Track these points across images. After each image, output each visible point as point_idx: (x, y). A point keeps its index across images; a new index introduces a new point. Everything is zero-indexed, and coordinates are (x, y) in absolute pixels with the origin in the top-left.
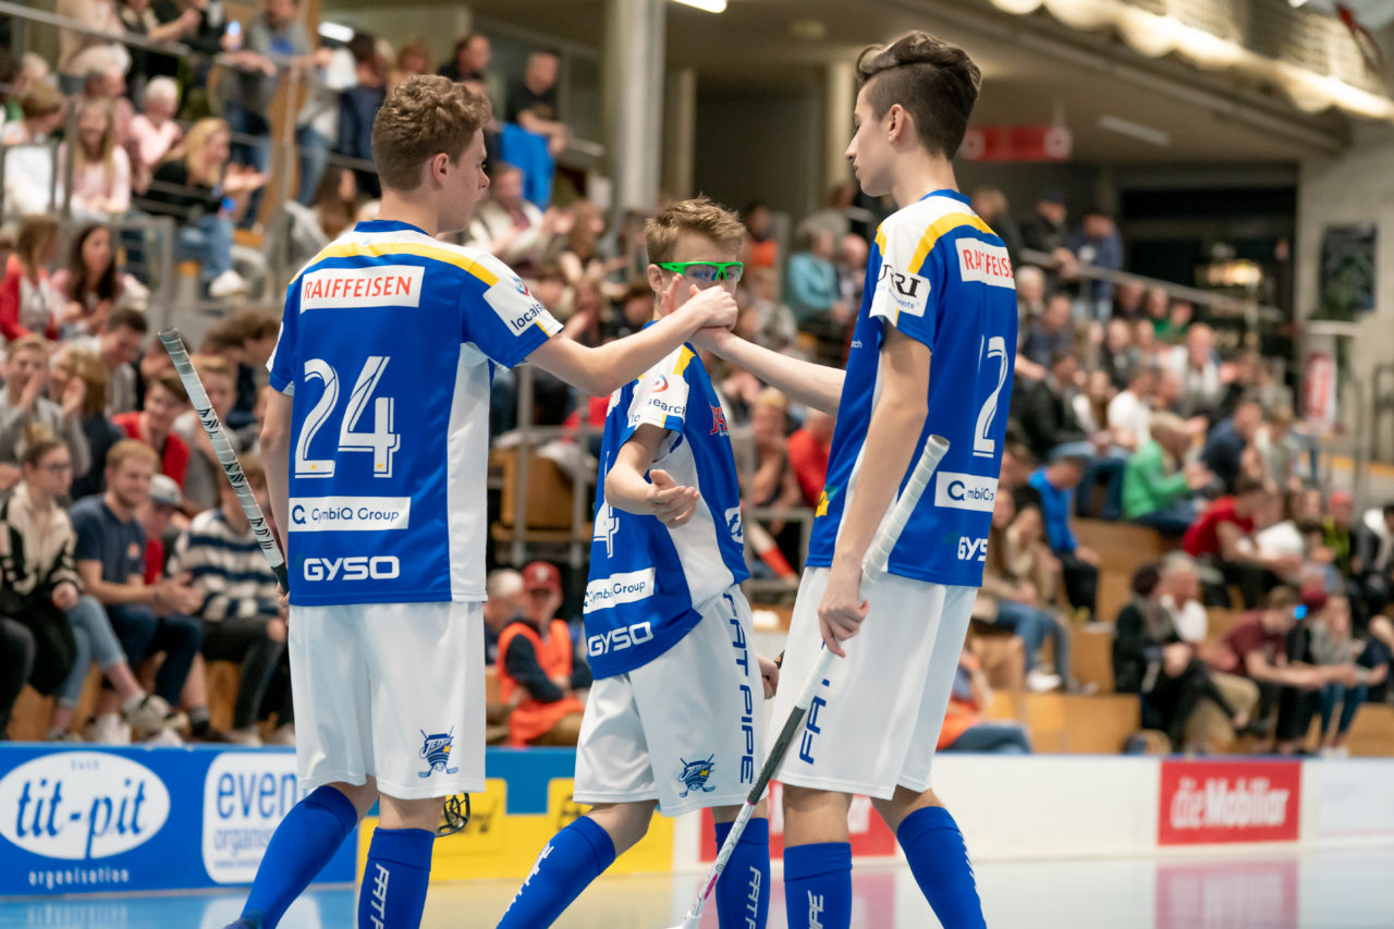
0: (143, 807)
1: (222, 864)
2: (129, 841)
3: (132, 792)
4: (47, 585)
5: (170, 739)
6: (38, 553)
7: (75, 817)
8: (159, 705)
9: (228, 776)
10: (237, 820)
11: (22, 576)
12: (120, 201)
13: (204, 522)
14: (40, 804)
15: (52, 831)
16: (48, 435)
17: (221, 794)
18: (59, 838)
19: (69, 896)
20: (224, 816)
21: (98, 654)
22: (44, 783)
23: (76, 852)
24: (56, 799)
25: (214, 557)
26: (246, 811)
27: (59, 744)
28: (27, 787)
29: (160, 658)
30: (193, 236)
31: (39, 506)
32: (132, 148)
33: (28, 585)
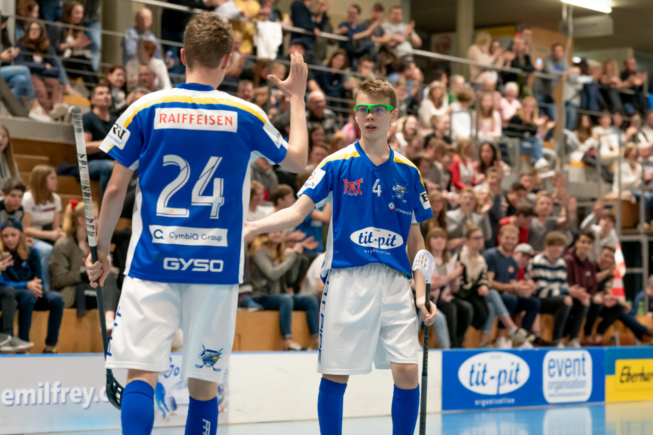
0: (520, 373)
1: (551, 395)
2: (513, 387)
3: (514, 368)
4: (476, 286)
5: (528, 346)
6: (472, 273)
7: (492, 378)
8: (523, 332)
9: (552, 360)
10: (557, 378)
11: (466, 283)
12: (498, 132)
13: (538, 259)
14: (478, 373)
15: (484, 384)
16: (475, 226)
17: (550, 367)
18: (486, 386)
19: (491, 410)
20: (552, 376)
21: (498, 312)
22: (479, 365)
23: (493, 392)
24: (484, 371)
25: (542, 273)
26: (560, 374)
27: (484, 349)
28: (473, 367)
29: (523, 313)
30: (527, 145)
31: (472, 255)
32: (500, 110)
33: (469, 286)
